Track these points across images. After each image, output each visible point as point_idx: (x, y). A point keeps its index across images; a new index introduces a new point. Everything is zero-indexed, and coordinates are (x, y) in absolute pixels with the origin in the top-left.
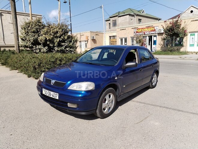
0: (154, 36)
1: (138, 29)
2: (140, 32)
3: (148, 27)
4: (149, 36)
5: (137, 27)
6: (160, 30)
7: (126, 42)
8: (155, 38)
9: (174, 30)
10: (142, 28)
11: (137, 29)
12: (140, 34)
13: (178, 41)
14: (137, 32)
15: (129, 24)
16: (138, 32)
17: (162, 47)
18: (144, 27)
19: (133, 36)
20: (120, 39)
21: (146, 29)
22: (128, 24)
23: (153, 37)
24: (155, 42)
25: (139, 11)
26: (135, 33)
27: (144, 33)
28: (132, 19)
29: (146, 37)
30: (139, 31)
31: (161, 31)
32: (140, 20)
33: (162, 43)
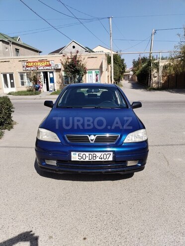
0: (50, 72)
1: (29, 62)
2: (32, 66)
3: (41, 61)
4: (44, 72)
5: (26, 59)
6: (56, 65)
7: (13, 80)
8: (51, 75)
9: (75, 66)
10: (34, 62)
11: (27, 62)
12: (32, 69)
13: (78, 79)
14: (27, 66)
15: (4, 54)
16: (29, 67)
17: (61, 86)
18: (37, 60)
19: (22, 71)
20: (2, 75)
21: (39, 64)
22: (2, 54)
23: (48, 73)
24: (52, 80)
25: (13, 38)
26: (24, 67)
27: (37, 68)
28: (7, 48)
29: (40, 73)
30: (30, 65)
31: (58, 66)
32: (17, 50)
33: (60, 81)
